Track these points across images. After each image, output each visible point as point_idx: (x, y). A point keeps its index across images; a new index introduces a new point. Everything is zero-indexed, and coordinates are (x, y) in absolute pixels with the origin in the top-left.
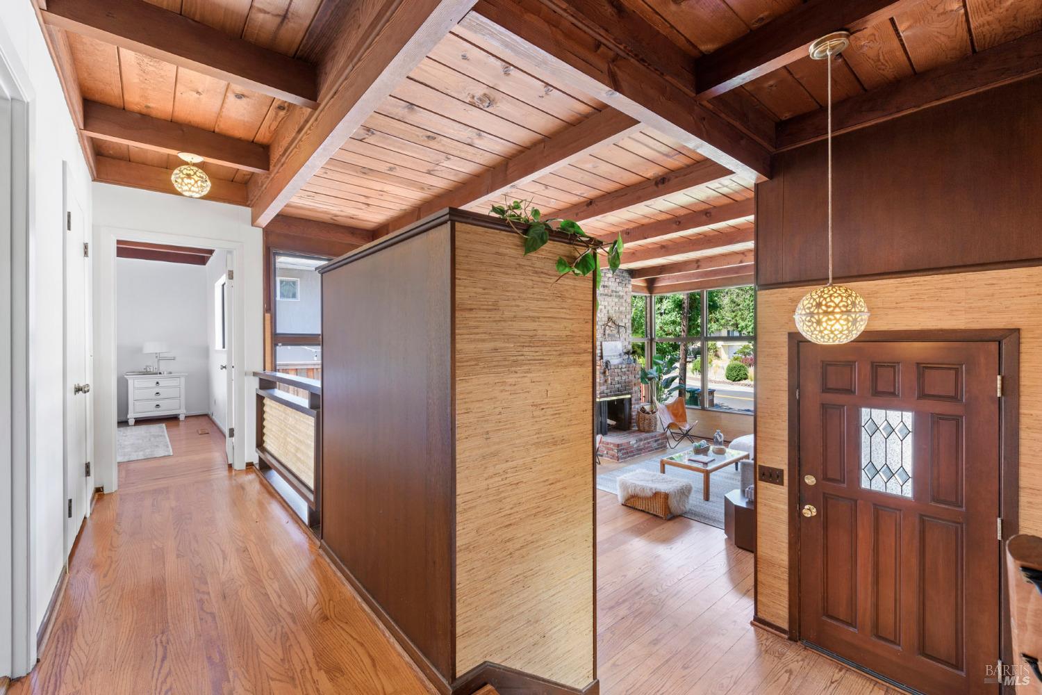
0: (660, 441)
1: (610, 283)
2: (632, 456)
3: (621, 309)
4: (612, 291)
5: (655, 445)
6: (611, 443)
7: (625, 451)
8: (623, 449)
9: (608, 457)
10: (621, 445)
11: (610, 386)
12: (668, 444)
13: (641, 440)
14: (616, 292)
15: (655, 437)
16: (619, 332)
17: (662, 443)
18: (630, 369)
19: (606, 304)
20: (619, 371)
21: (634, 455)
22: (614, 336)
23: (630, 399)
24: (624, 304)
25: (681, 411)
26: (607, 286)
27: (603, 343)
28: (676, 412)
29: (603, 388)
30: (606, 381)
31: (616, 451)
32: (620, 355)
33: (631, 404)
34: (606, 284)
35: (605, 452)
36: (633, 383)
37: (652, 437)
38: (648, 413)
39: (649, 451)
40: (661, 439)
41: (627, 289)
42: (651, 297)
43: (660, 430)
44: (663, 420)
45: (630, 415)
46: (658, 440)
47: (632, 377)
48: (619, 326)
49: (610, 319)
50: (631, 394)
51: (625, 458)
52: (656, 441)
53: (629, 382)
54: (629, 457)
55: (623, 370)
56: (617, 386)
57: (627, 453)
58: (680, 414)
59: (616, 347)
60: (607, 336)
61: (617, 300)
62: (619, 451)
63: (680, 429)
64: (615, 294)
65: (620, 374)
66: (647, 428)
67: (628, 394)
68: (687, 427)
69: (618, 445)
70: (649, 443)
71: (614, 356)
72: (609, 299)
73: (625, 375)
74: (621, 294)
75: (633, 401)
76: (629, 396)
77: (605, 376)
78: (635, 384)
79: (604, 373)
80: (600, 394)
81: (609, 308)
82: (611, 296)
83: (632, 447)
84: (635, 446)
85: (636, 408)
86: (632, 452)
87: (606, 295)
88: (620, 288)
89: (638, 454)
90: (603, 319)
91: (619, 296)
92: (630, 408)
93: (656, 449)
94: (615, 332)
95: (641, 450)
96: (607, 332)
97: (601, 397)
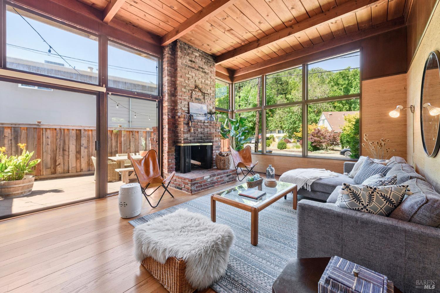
0: (231, 176)
1: (197, 61)
2: (206, 188)
3: (206, 82)
4: (199, 67)
5: (227, 179)
6: (187, 179)
7: (199, 185)
8: (197, 183)
9: (185, 190)
10: (195, 180)
11: (193, 135)
12: (237, 178)
13: (214, 175)
14: (202, 68)
15: (227, 173)
16: (204, 98)
17: (233, 178)
18: (211, 124)
19: (194, 75)
20: (202, 124)
21: (208, 187)
22: (200, 100)
23: (212, 146)
24: (209, 79)
25: (248, 155)
26: (194, 62)
27: (190, 103)
28: (245, 156)
29: (186, 136)
30: (189, 131)
31: (190, 185)
32: (205, 114)
33: (212, 150)
34: (193, 59)
35: (183, 186)
36: (214, 135)
37: (224, 173)
38: (224, 156)
39: (222, 184)
40: (232, 174)
41: (212, 69)
42: (232, 84)
43: (232, 167)
44: (235, 161)
45: (212, 157)
46: (229, 175)
47: (213, 131)
48: (204, 93)
49: (196, 87)
50: (212, 142)
51: (200, 190)
52: (228, 176)
53: (211, 134)
54: (202, 189)
55: (205, 124)
56: (200, 135)
57: (201, 186)
58: (247, 157)
59: (202, 108)
60: (193, 99)
61: (203, 74)
62: (193, 185)
63: (246, 167)
64: (201, 70)
65: (203, 127)
66: (222, 167)
67: (210, 142)
68: (252, 166)
69: (192, 180)
70: (221, 178)
71: (200, 114)
72: (197, 72)
73: (207, 128)
74: (207, 71)
75: (214, 148)
76: (211, 144)
77: (189, 126)
78: (216, 136)
79: (188, 124)
80: (184, 139)
81: (196, 78)
82: (198, 70)
83: (205, 181)
84: (209, 180)
85: (216, 152)
86: (206, 185)
87: (193, 68)
88: (205, 67)
89: (211, 187)
90: (191, 85)
91: (205, 72)
92: (212, 153)
93: (228, 182)
94: (201, 97)
95: (214, 183)
96: (194, 96)
97: (184, 143)
